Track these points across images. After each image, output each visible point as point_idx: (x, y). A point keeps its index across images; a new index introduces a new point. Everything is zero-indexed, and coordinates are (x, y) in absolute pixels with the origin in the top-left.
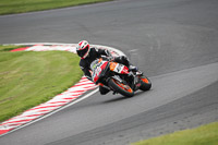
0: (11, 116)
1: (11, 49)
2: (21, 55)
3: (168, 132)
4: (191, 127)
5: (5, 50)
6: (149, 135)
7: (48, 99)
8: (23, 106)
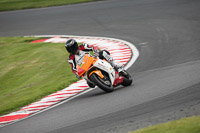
0: (31, 102)
1: (31, 41)
2: (40, 46)
3: (175, 118)
4: (196, 114)
5: (26, 41)
6: (157, 121)
7: (64, 86)
8: (41, 93)
